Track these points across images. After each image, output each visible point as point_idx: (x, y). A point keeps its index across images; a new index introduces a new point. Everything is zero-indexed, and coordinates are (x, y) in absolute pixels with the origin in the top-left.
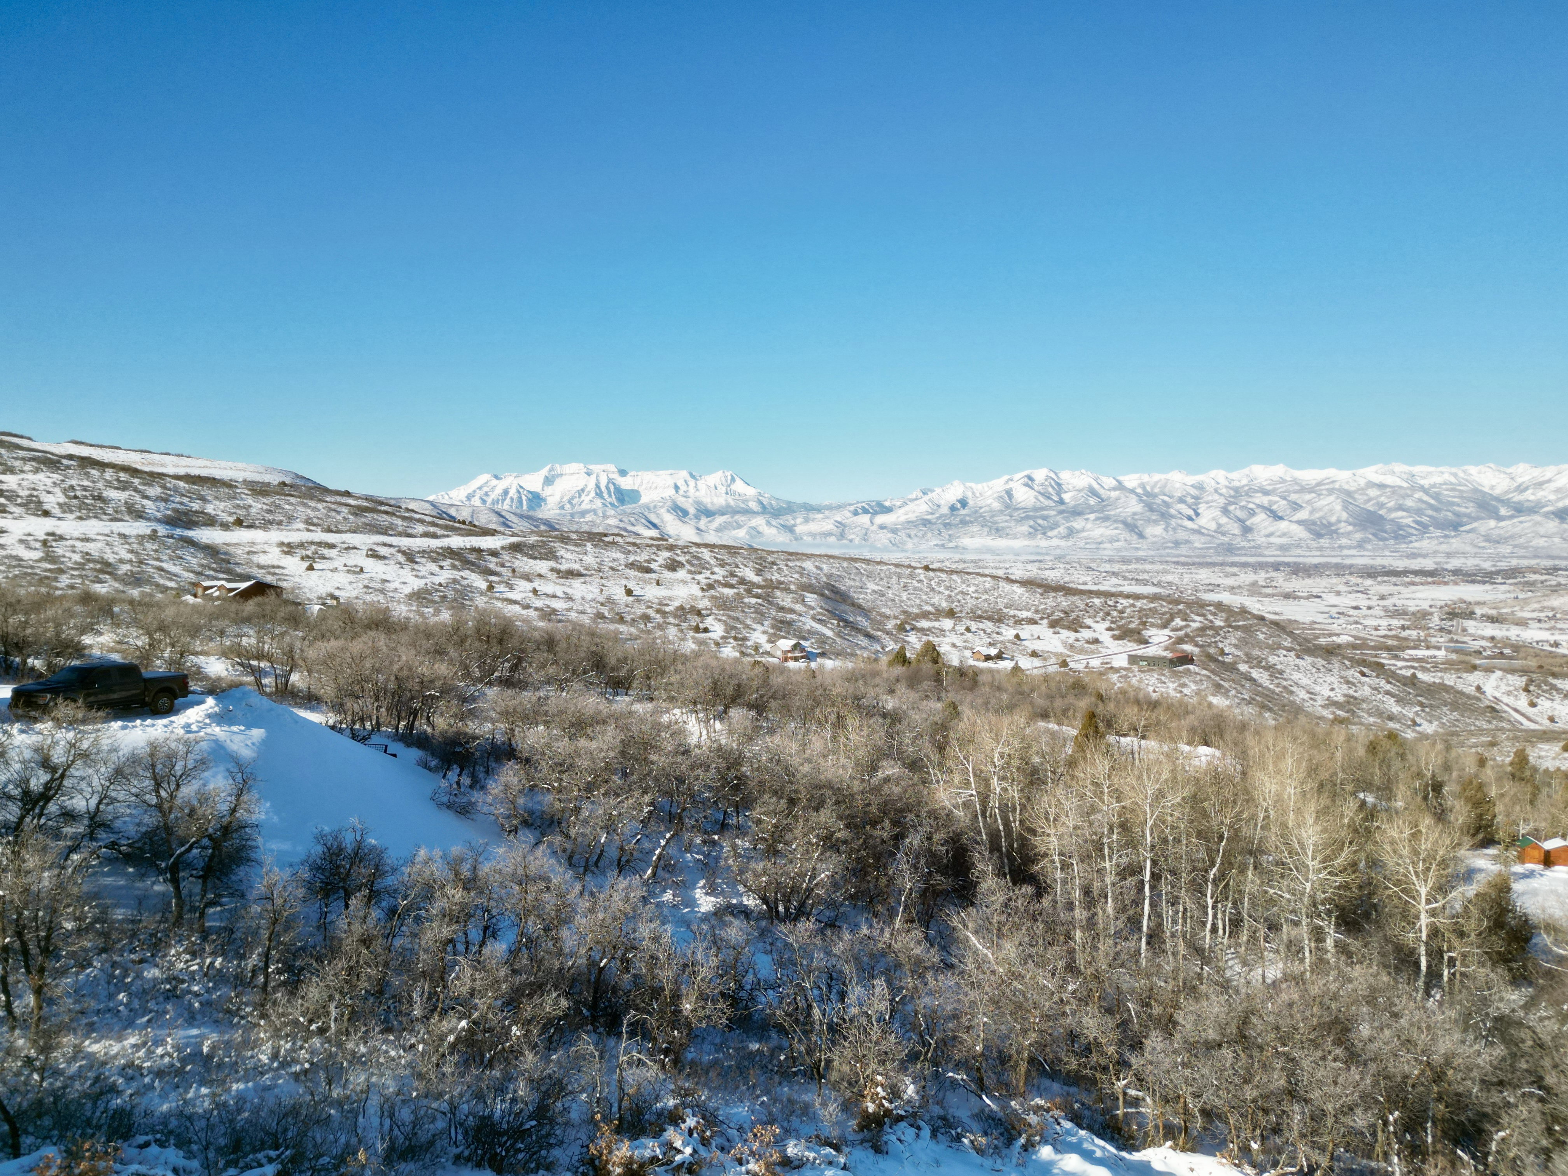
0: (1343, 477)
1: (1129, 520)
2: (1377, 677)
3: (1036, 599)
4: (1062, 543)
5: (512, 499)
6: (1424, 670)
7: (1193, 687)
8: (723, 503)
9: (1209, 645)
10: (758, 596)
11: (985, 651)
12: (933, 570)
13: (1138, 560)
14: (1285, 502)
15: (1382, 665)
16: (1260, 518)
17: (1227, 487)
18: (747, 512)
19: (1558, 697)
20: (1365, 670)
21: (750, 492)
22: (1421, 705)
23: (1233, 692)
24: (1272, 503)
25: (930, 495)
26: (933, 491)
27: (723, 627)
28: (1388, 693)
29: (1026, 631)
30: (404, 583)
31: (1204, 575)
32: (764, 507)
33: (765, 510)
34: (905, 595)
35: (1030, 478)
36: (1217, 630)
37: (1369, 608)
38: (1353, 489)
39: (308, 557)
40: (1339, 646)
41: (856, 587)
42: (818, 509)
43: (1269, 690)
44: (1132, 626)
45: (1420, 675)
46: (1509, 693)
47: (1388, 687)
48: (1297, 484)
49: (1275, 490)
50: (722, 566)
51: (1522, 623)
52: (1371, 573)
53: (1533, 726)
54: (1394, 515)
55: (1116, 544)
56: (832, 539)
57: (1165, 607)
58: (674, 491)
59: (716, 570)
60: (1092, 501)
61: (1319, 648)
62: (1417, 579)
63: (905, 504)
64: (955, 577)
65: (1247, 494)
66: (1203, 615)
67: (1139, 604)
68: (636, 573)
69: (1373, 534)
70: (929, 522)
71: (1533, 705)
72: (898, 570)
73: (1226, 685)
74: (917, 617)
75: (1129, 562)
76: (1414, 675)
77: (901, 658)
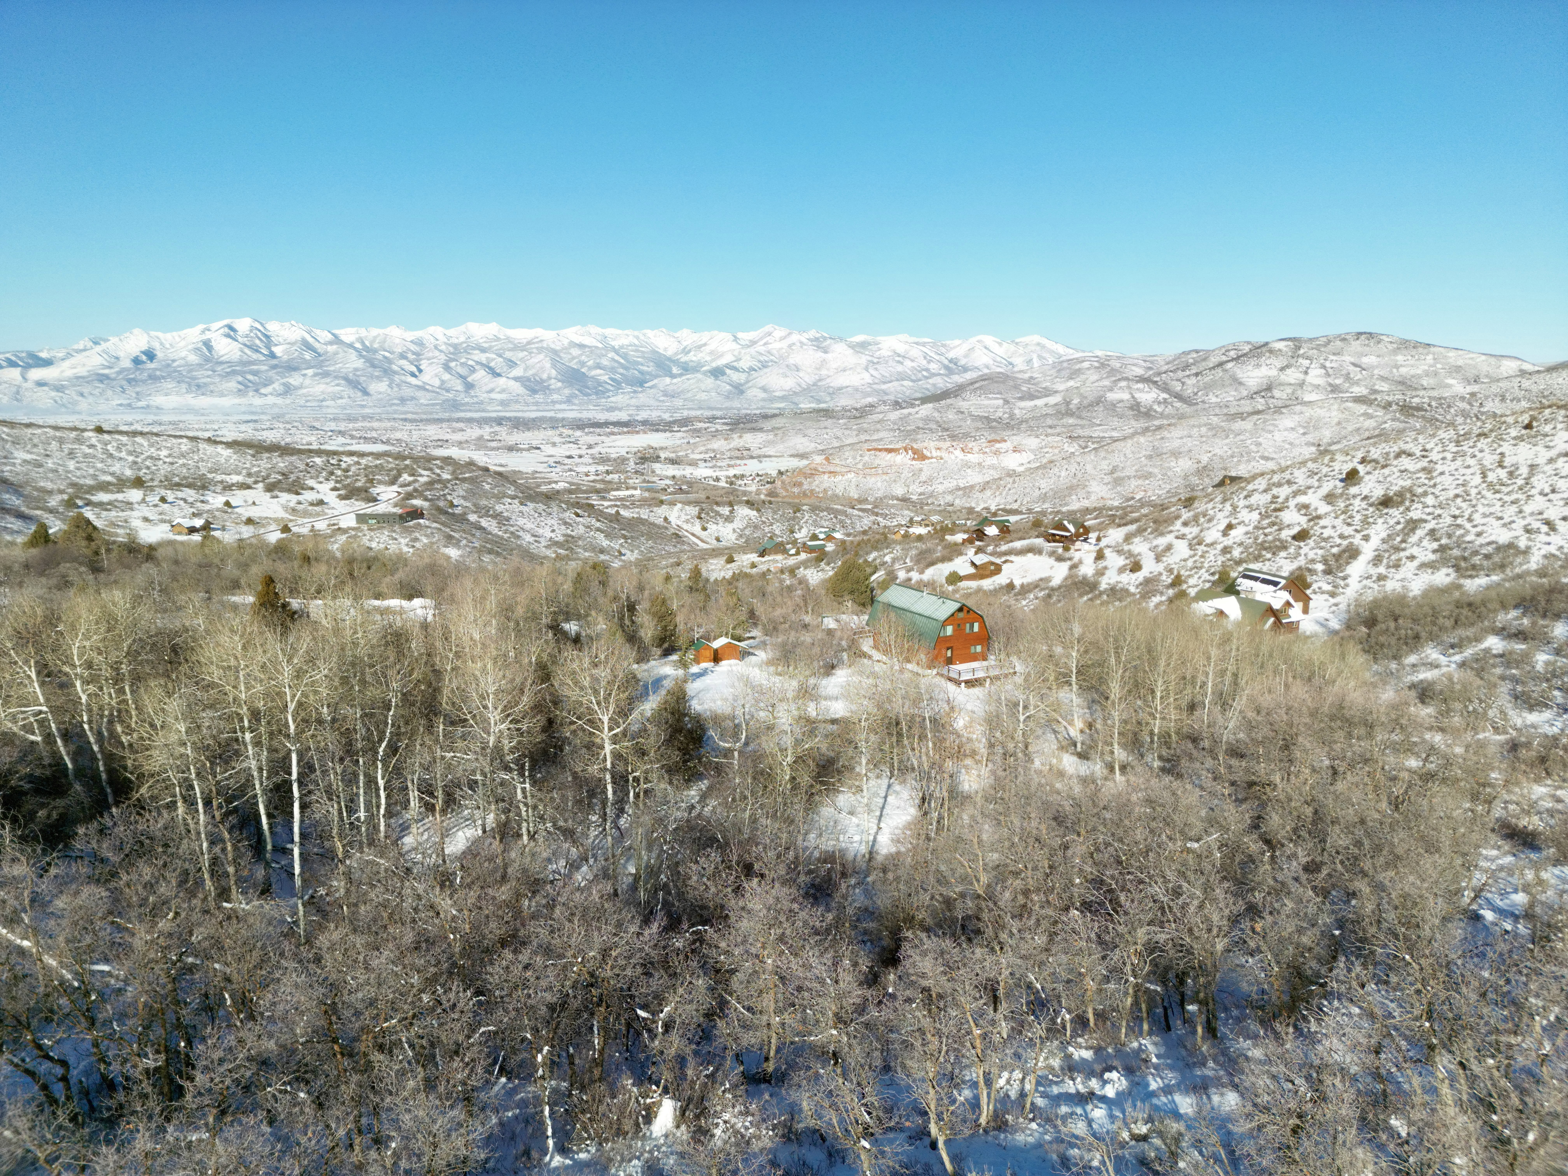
0: (548, 336)
1: (351, 376)
2: (589, 516)
3: (247, 461)
4: (279, 401)
6: (626, 507)
7: (425, 540)
9: (438, 499)
11: (187, 523)
12: (109, 432)
13: (365, 418)
14: (501, 360)
15: (593, 506)
16: (480, 375)
17: (446, 344)
19: (721, 521)
20: (579, 511)
22: (625, 537)
23: (464, 542)
24: (489, 360)
25: (104, 345)
26: (106, 340)
28: (598, 530)
29: (237, 498)
31: (433, 432)
34: (71, 465)
35: (231, 328)
36: (444, 483)
37: (580, 457)
38: (558, 348)
40: (558, 492)
43: (498, 536)
44: (359, 484)
45: (622, 512)
46: (687, 521)
47: (598, 524)
48: (510, 342)
49: (491, 347)
51: (694, 464)
52: (580, 425)
53: (705, 546)
54: (594, 373)
55: (340, 401)
57: (392, 463)
60: (307, 356)
61: (538, 494)
62: (616, 430)
63: (69, 355)
64: (139, 439)
65: (466, 351)
66: (431, 469)
67: (364, 461)
69: (579, 390)
70: (107, 377)
71: (704, 529)
72: (58, 434)
73: (456, 535)
74: (91, 489)
75: (356, 420)
76: (617, 512)
77: (42, 537)
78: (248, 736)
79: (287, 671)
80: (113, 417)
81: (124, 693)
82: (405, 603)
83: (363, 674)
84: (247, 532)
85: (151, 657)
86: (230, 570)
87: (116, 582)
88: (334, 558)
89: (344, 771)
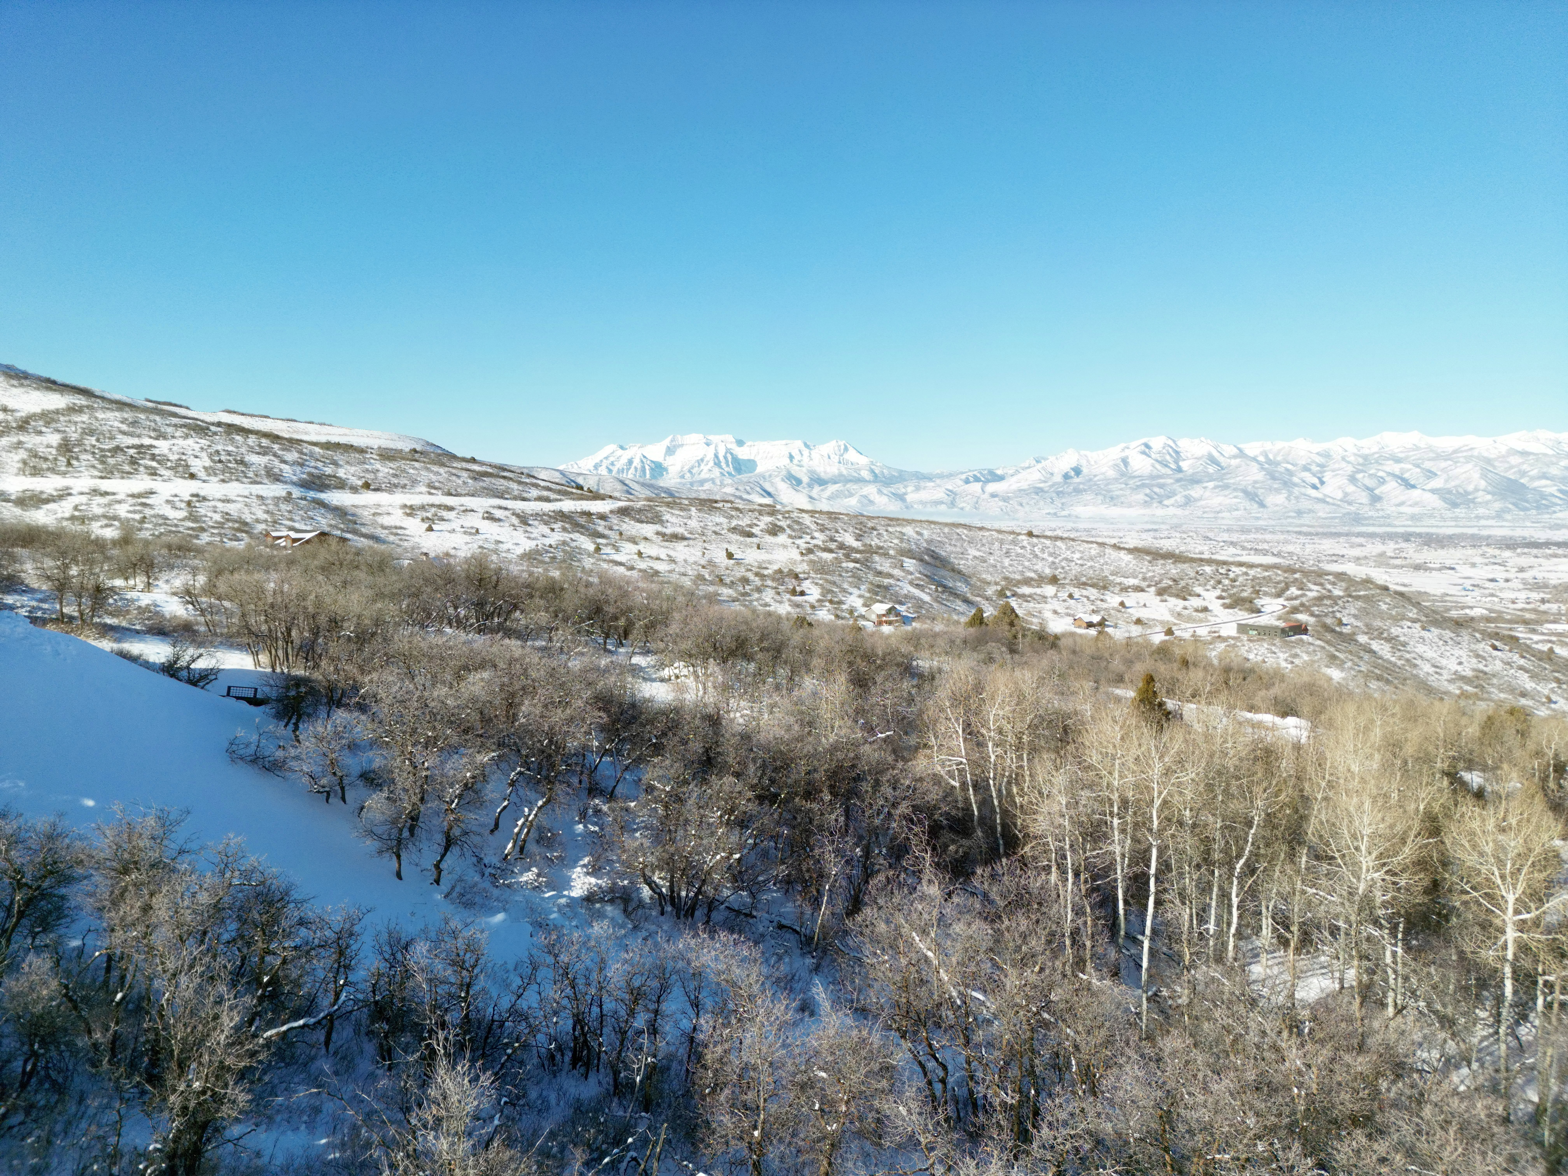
0: (1482, 444)
1: (1250, 488)
2: (1510, 651)
3: (1144, 566)
4: (1179, 512)
5: (636, 468)
7: (1306, 657)
8: (836, 472)
9: (1326, 615)
10: (856, 561)
11: (1087, 618)
12: (1037, 536)
13: (1258, 530)
14: (1418, 470)
15: (1517, 639)
16: (1391, 488)
17: (1355, 455)
18: (860, 480)
20: (1497, 643)
21: (863, 461)
22: (1558, 681)
23: (1349, 664)
24: (1403, 471)
25: (1044, 463)
26: (1046, 459)
27: (819, 591)
28: (1521, 668)
29: (1131, 599)
30: (517, 544)
31: (1328, 546)
32: (876, 476)
33: (876, 478)
34: (1007, 562)
35: (1147, 446)
36: (1335, 600)
37: (1507, 580)
38: (1492, 456)
39: (428, 518)
40: (1472, 619)
41: (957, 553)
42: (929, 478)
43: (1390, 662)
44: (1245, 595)
45: (1558, 650)
47: (1522, 662)
48: (1432, 451)
49: (1407, 458)
50: (822, 531)
52: (1510, 544)
54: (1536, 484)
55: (1236, 513)
56: (943, 507)
57: (1281, 576)
58: (788, 461)
59: (816, 534)
60: (1211, 469)
61: (1446, 620)
62: (1560, 551)
63: (1017, 472)
64: (1059, 543)
65: (1377, 462)
66: (1321, 584)
67: (1252, 572)
68: (738, 537)
69: (1513, 504)
70: (1041, 490)
72: (1000, 536)
73: (1341, 656)
74: (1019, 583)
75: (1248, 531)
76: (1551, 650)
77: (978, 620)
78: (1116, 821)
79: (1157, 769)
80: (1041, 524)
81: (1022, 760)
82: (1278, 720)
83: (1228, 785)
84: (1136, 631)
85: (1046, 733)
86: (1117, 664)
87: (1026, 663)
88: (1211, 665)
89: (1199, 879)
